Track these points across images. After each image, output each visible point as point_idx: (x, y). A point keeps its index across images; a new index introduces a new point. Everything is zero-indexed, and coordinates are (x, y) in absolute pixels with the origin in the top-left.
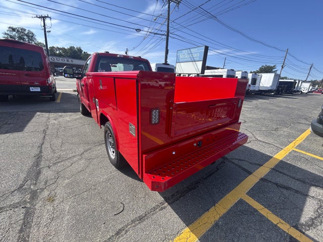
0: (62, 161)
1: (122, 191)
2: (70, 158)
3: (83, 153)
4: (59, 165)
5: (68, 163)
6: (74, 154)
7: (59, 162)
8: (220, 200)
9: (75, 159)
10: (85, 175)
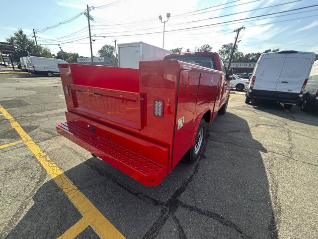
8: (84, 194)
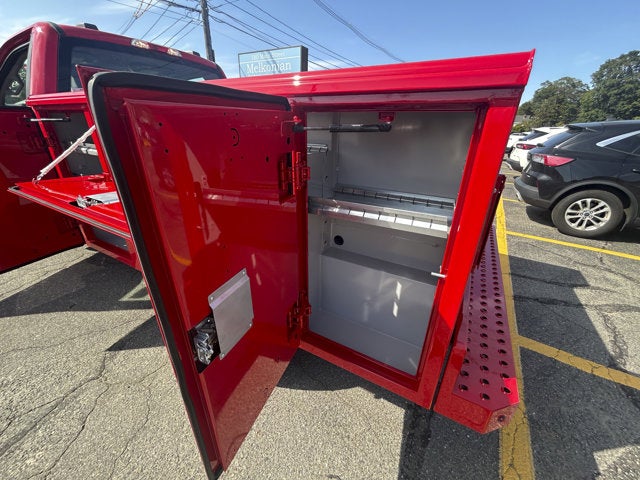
0: (34, 427)
1: (306, 439)
2: (60, 404)
3: (103, 367)
4: (27, 446)
5: (63, 424)
6: (69, 384)
7: (24, 433)
9: (86, 399)
10: (161, 439)
